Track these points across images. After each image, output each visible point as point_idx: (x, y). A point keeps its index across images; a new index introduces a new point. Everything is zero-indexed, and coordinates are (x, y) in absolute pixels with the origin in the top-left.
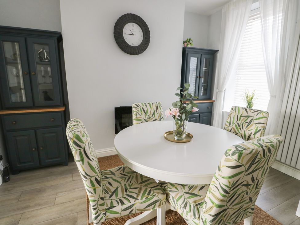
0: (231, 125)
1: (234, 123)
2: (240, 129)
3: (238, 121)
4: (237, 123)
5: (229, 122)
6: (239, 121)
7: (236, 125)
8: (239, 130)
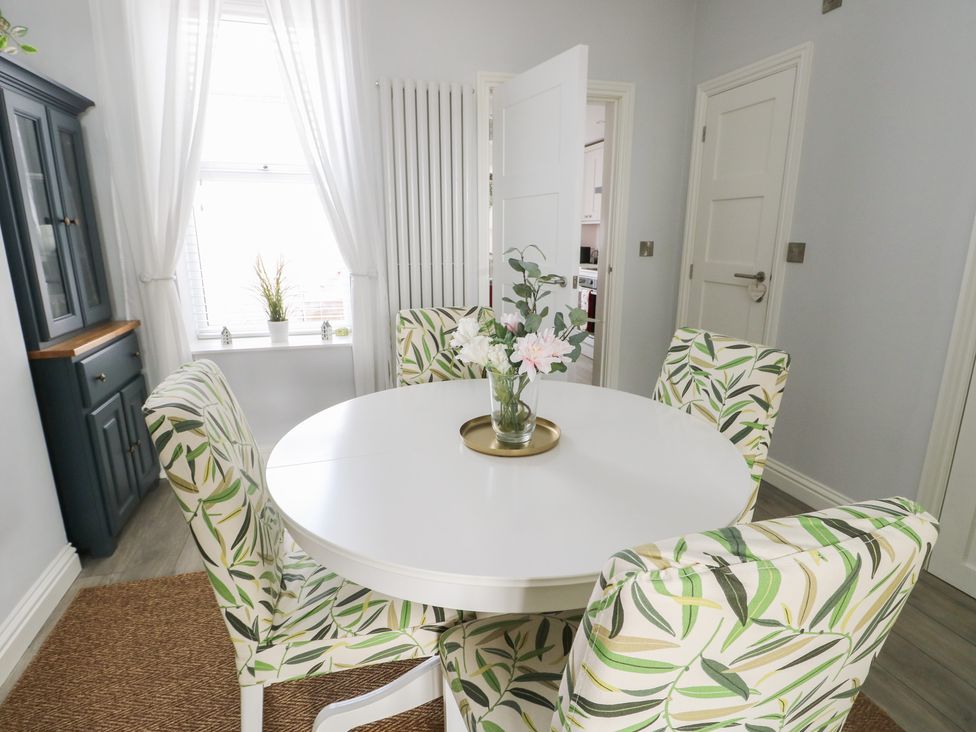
0: (425, 367)
1: (432, 356)
2: (455, 366)
3: (441, 349)
4: (439, 355)
5: (415, 361)
6: (443, 345)
7: (439, 361)
8: (454, 369)
